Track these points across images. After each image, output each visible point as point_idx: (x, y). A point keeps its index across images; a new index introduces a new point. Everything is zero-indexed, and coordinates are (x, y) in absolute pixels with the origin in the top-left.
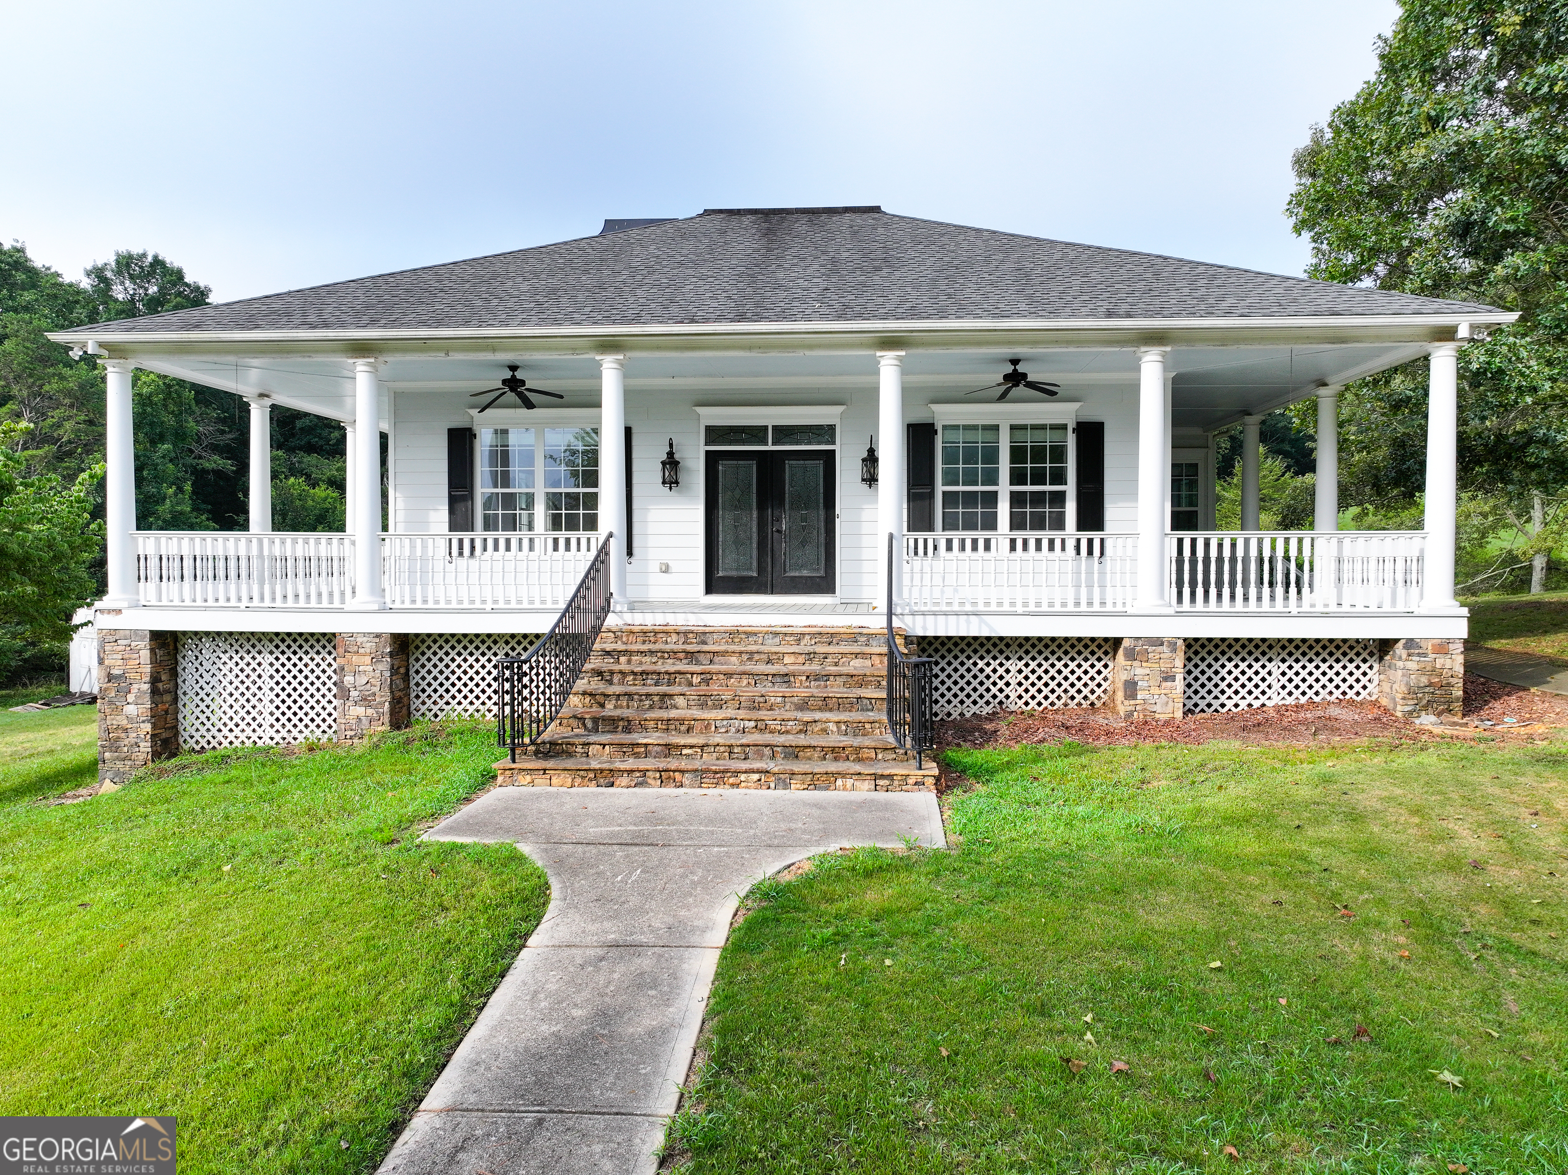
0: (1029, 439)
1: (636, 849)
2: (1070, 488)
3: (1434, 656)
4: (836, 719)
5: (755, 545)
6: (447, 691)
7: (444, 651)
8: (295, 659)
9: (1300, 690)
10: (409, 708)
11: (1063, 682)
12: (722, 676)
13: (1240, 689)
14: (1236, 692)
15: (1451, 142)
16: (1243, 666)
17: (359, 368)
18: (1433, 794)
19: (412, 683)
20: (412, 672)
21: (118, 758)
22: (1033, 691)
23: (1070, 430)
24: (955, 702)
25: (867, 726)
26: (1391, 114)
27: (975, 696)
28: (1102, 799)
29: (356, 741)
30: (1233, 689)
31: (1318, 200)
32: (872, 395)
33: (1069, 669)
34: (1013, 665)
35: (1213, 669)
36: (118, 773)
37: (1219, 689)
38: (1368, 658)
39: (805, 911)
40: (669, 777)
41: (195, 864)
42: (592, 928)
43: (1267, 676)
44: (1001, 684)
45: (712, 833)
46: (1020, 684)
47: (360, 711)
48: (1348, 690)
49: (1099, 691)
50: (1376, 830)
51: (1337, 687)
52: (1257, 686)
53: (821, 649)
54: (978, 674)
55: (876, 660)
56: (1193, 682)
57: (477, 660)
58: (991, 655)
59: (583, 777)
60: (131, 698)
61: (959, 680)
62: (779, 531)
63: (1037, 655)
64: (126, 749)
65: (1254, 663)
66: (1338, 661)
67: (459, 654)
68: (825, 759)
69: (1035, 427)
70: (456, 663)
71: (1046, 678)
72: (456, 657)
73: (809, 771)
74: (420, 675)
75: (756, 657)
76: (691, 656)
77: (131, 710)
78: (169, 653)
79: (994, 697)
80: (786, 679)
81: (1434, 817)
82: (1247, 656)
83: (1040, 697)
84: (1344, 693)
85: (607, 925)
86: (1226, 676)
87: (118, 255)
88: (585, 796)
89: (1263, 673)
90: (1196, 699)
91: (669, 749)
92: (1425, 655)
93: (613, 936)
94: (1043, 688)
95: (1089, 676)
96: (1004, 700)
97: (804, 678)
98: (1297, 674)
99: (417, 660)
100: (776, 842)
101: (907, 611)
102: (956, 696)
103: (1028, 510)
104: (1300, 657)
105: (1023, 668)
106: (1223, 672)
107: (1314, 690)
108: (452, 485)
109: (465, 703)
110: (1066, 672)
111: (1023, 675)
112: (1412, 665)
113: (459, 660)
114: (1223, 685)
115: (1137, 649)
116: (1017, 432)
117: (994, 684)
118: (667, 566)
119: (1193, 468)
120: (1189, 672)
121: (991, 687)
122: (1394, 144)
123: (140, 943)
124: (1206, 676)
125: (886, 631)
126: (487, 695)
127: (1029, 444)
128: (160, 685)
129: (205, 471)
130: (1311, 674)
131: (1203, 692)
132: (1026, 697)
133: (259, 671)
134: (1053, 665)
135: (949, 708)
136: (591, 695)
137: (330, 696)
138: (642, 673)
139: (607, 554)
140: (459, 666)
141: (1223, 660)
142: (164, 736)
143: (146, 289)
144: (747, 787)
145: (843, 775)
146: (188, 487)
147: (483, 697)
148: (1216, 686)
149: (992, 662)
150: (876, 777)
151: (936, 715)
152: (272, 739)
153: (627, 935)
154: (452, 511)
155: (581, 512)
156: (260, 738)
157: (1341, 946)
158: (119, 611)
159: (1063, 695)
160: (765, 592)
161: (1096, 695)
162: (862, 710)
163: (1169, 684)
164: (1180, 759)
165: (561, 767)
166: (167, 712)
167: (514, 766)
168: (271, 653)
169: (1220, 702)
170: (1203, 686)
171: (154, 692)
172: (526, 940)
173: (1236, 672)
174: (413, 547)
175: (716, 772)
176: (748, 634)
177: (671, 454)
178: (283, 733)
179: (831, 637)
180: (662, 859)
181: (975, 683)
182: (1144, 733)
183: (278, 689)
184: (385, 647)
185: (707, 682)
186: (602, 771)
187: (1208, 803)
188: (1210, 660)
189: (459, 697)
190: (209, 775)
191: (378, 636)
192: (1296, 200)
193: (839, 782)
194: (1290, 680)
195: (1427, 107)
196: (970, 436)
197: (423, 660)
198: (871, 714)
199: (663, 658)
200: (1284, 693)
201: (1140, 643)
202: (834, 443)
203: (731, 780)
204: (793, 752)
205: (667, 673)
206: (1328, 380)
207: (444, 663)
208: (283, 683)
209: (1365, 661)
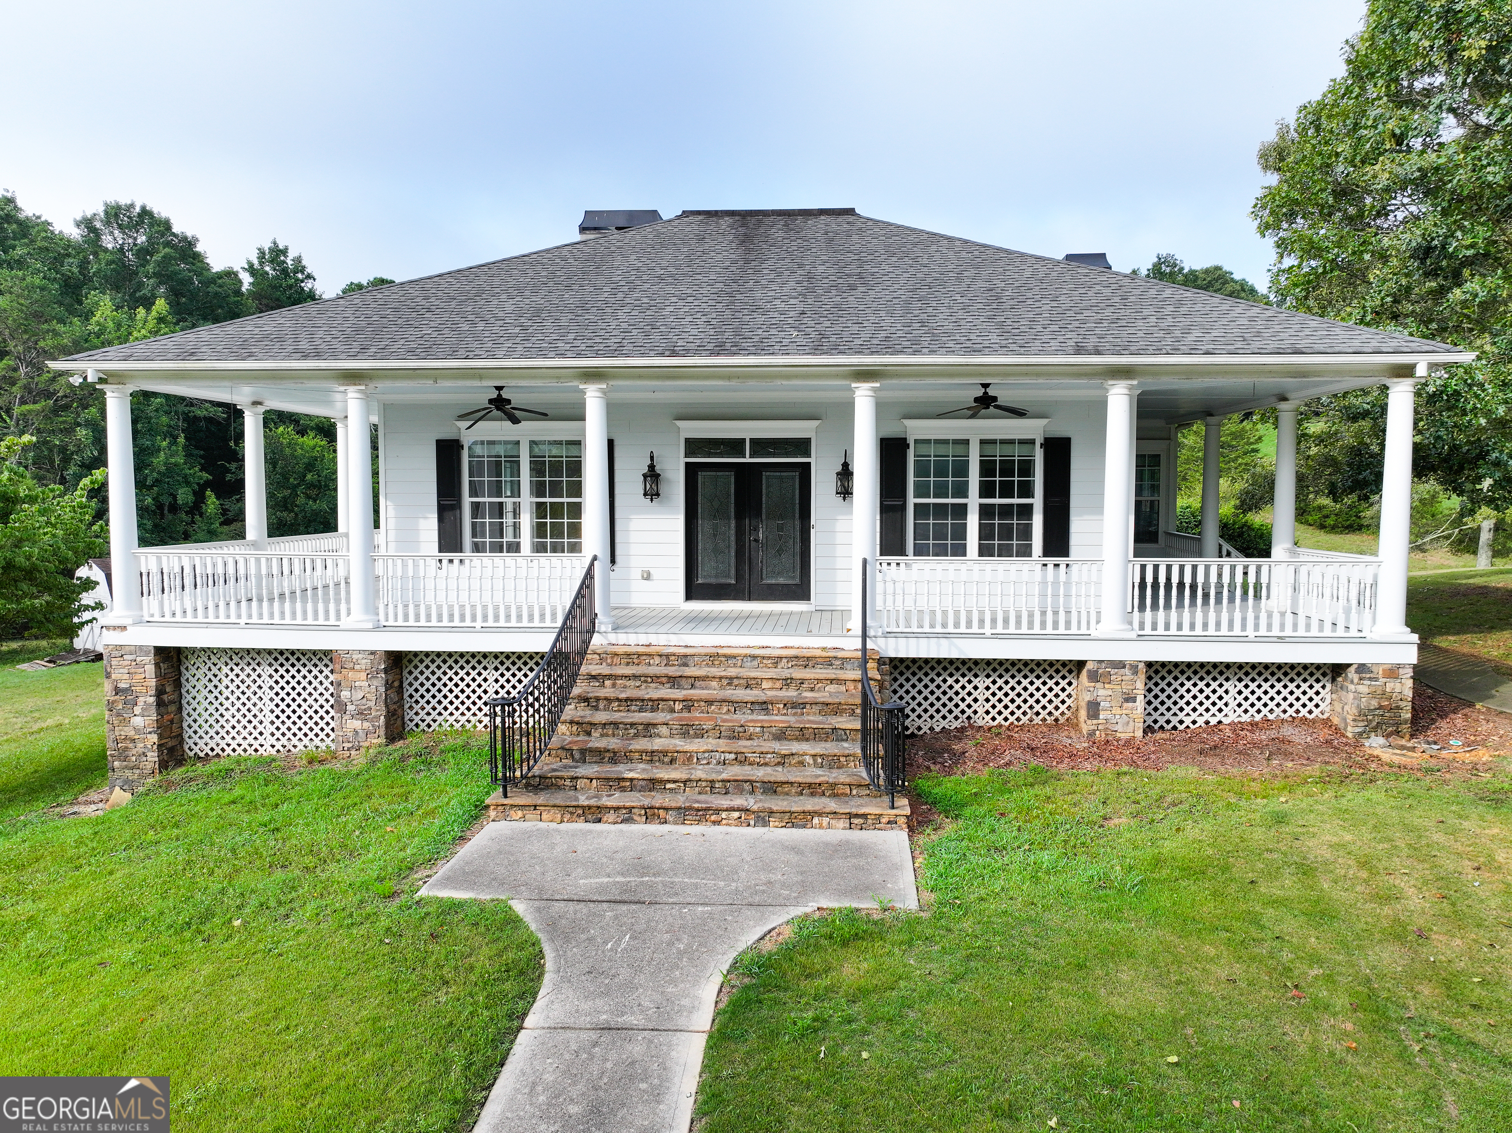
0: (998, 452)
1: (624, 908)
2: (1037, 501)
3: (1385, 680)
4: (813, 752)
5: (733, 554)
6: (440, 702)
7: (436, 664)
8: (293, 671)
9: (1256, 708)
10: (403, 718)
11: (1028, 698)
12: (703, 704)
13: (1198, 707)
14: (1194, 710)
15: (1415, 168)
16: (1201, 685)
17: (350, 395)
18: (1380, 842)
19: (406, 695)
20: (405, 684)
21: (126, 767)
22: (1000, 707)
23: (1038, 445)
24: (926, 716)
25: (842, 759)
26: (1356, 126)
27: (944, 711)
28: (1066, 842)
29: (353, 752)
30: (1191, 707)
31: (1282, 206)
32: (847, 410)
33: (1035, 686)
34: (981, 682)
35: (1172, 688)
36: (127, 781)
37: (1178, 706)
38: (1321, 678)
39: (786, 990)
40: (654, 814)
41: (207, 916)
42: (586, 1006)
43: (1224, 695)
44: (969, 700)
45: (696, 886)
46: (987, 700)
47: (357, 724)
48: (1301, 709)
49: (1063, 708)
50: (1326, 886)
51: (1291, 705)
52: (1214, 704)
53: (798, 674)
54: (948, 690)
55: (851, 686)
56: (1153, 700)
57: (468, 674)
58: (960, 672)
59: (572, 813)
60: (137, 710)
61: (929, 696)
62: (756, 541)
63: (1004, 673)
64: (134, 758)
65: (1211, 682)
66: (1292, 680)
67: (451, 668)
68: (802, 794)
69: (1003, 442)
70: (448, 676)
71: (1012, 695)
72: (448, 671)
73: (787, 809)
74: (414, 687)
75: (736, 682)
76: (674, 681)
77: (138, 721)
78: (172, 666)
79: (963, 712)
80: (764, 706)
81: (1382, 871)
82: (1205, 676)
83: (1006, 713)
84: (1298, 712)
85: (599, 1002)
86: (1185, 694)
87: (106, 205)
88: (574, 834)
89: (1220, 691)
90: (1156, 715)
91: (654, 784)
92: (1376, 679)
93: (604, 1017)
94: (1009, 704)
95: (1054, 693)
96: (972, 715)
97: (782, 706)
98: (1253, 693)
99: (410, 673)
100: (757, 899)
101: (880, 634)
102: (926, 711)
103: (997, 522)
104: (1256, 677)
105: (991, 685)
106: (1182, 691)
107: (1268, 708)
108: (441, 494)
109: (457, 714)
110: (1031, 689)
111: (991, 691)
112: (1363, 689)
113: (450, 673)
114: (1182, 703)
115: (1100, 671)
116: (986, 446)
117: (963, 700)
118: (649, 574)
119: (1155, 459)
120: (1150, 690)
121: (960, 703)
122: (1358, 158)
123: (159, 1016)
124: (1166, 694)
125: (859, 654)
126: (477, 706)
127: (998, 458)
128: (165, 697)
129: (197, 419)
130: (1266, 693)
131: (1162, 709)
132: (993, 712)
133: (259, 682)
134: (1019, 683)
135: (919, 722)
136: (578, 723)
137: (327, 707)
138: (626, 700)
139: (592, 578)
140: (451, 679)
141: (1182, 679)
142: (170, 744)
143: (135, 239)
144: (727, 825)
145: (820, 814)
146: (181, 440)
147: (474, 709)
148: (1175, 703)
149: (961, 679)
150: (851, 816)
151: (907, 728)
152: (273, 746)
153: (618, 1016)
154: (441, 520)
155: (566, 521)
156: (262, 746)
157: (1292, 1035)
158: (124, 628)
159: (1028, 711)
160: (742, 598)
161: (1060, 711)
162: (837, 740)
163: (1130, 705)
164: (1140, 790)
165: (551, 803)
166: (172, 721)
167: (506, 801)
168: (270, 665)
169: (1178, 718)
170: (1162, 703)
171: (160, 704)
172: (523, 1020)
173: (1195, 691)
174: (405, 566)
175: (698, 810)
176: (728, 657)
177: (652, 467)
178: (284, 740)
179: (807, 661)
180: (649, 921)
181: (944, 699)
182: (1106, 754)
183: (277, 700)
184: (379, 664)
185: (688, 709)
186: (590, 807)
187: (1168, 847)
188: (1169, 679)
189: (451, 708)
190: (214, 790)
191: (373, 653)
192: (1261, 204)
193: (816, 820)
194: (1246, 699)
195: (1390, 125)
196: (942, 450)
197: (416, 673)
198: (846, 745)
199: (646, 682)
200: (1240, 711)
201: (1103, 665)
202: (809, 456)
203: (713, 818)
204: (772, 788)
205: (650, 700)
206: (1288, 396)
207: (436, 676)
208: (283, 694)
209: (1318, 681)
